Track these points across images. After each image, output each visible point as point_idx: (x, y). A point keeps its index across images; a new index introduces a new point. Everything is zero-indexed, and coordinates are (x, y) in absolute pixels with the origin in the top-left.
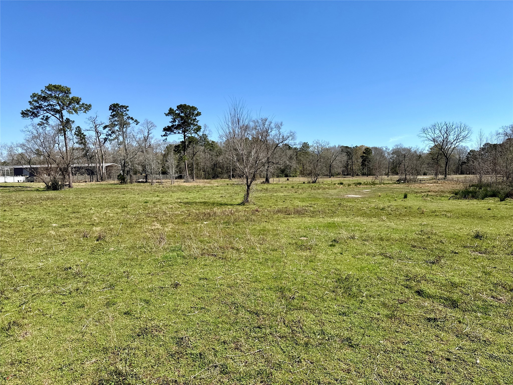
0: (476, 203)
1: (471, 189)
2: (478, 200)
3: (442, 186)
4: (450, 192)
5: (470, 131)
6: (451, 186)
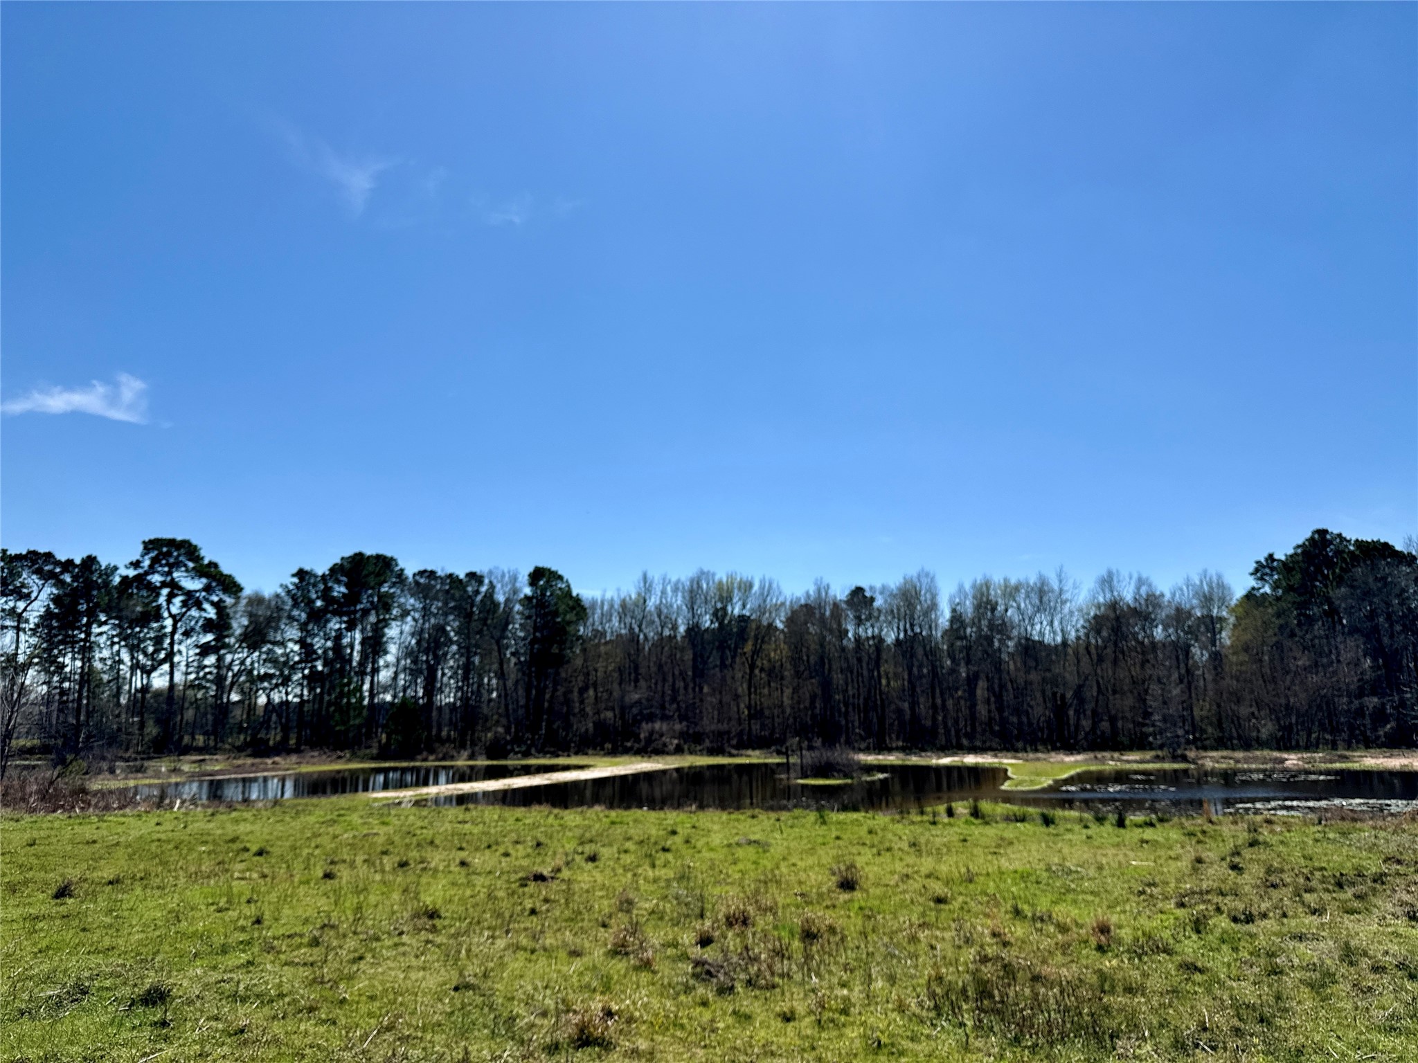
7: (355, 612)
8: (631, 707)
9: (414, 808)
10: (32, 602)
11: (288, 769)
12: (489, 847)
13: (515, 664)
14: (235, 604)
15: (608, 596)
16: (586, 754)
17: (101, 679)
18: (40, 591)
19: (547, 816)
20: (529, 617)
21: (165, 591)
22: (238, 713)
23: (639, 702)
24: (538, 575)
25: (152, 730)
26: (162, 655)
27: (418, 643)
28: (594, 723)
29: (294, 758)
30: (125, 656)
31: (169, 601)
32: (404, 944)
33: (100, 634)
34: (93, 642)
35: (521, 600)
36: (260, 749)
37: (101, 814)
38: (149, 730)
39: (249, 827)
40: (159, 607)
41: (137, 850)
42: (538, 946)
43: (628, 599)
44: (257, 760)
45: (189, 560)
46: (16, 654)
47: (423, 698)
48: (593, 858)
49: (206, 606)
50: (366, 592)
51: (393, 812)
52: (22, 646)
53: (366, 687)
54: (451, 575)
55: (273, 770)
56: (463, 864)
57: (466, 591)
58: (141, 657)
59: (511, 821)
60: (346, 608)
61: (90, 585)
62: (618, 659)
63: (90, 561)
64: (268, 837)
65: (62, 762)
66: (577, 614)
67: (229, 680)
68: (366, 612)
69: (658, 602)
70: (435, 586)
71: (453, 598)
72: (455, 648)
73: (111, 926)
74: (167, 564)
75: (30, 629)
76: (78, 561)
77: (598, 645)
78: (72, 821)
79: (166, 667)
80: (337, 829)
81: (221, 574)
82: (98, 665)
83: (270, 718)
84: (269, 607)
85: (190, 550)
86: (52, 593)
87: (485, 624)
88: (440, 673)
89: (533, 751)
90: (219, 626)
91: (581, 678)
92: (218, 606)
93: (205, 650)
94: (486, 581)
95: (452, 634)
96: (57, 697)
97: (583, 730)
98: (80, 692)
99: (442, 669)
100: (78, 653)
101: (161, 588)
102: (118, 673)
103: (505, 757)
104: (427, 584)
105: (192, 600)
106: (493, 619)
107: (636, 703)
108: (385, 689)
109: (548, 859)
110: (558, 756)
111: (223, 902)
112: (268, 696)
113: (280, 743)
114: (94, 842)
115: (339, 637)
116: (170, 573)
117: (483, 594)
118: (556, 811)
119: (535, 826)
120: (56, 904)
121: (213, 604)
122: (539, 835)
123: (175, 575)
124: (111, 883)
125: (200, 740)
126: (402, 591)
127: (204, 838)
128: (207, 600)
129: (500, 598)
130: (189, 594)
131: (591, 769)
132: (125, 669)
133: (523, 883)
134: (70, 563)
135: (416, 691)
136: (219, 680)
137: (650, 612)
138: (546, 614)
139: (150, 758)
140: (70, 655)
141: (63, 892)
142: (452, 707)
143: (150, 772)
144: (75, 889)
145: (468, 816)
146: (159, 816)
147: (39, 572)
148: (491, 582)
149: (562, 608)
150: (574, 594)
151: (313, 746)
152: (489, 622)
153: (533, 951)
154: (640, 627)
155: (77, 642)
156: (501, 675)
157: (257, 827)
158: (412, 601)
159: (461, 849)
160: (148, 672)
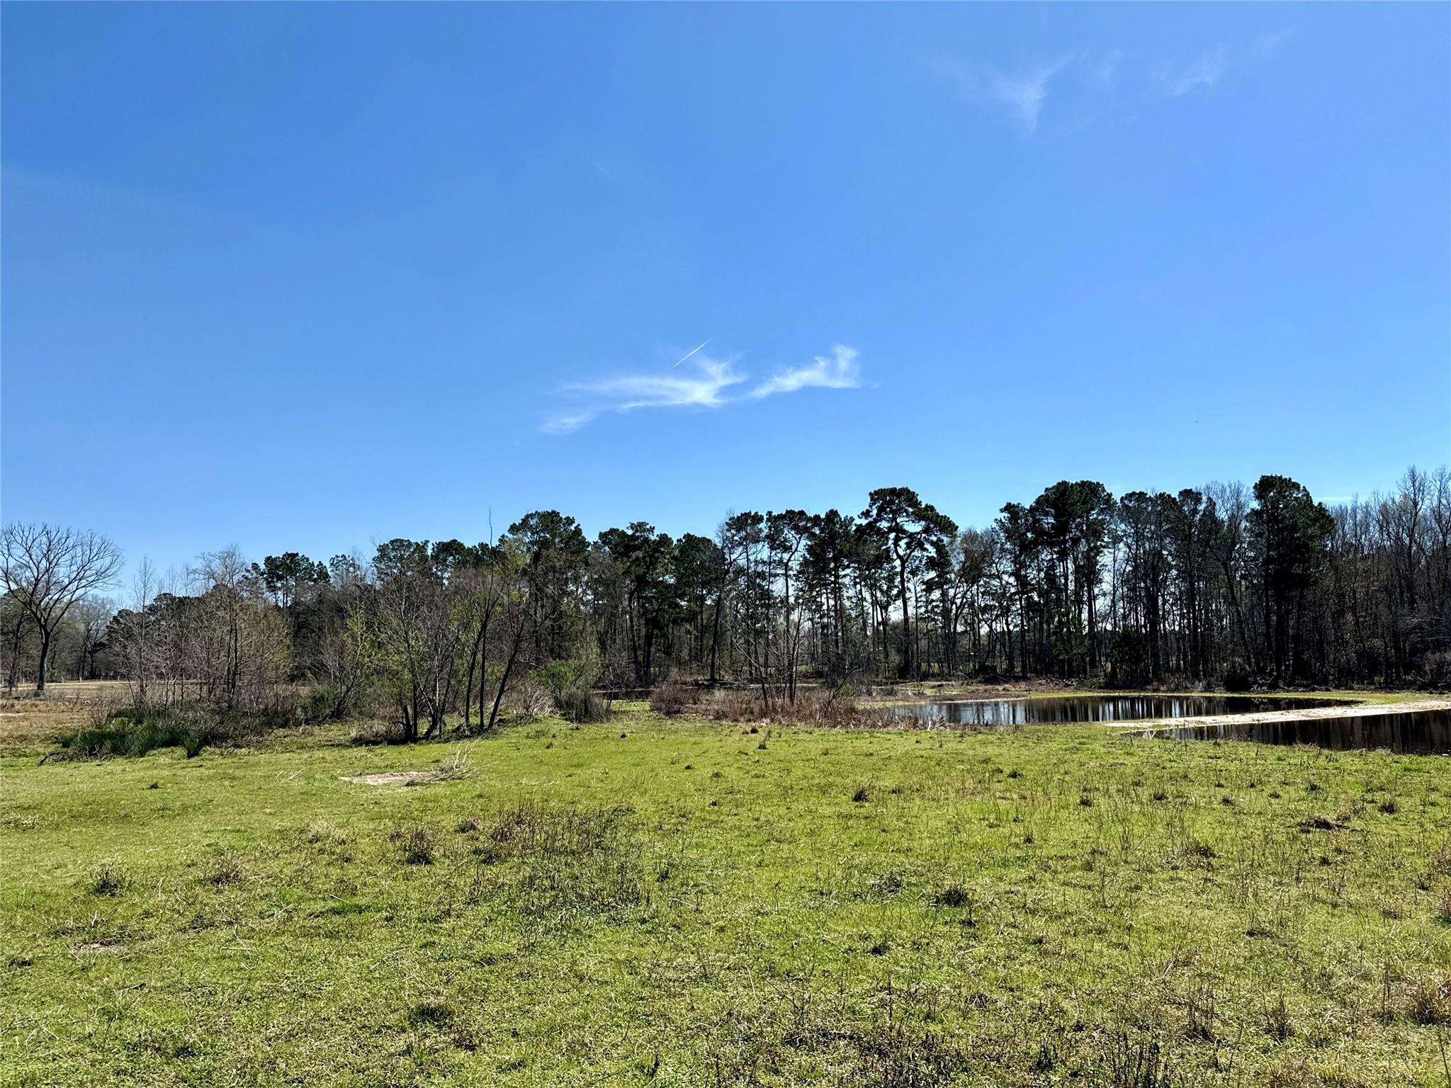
0: (119, 768)
1: (113, 726)
2: (130, 757)
3: (25, 718)
4: (47, 738)
5: (116, 556)
6: (54, 716)
7: (1065, 541)
8: (1408, 634)
9: (1156, 740)
10: (793, 553)
11: (1018, 696)
12: (1252, 786)
13: (1247, 588)
14: (951, 543)
15: (1362, 501)
16: (1352, 688)
17: (850, 615)
18: (798, 543)
19: (1317, 757)
20: (1260, 535)
21: (892, 535)
22: (965, 643)
23: (1419, 627)
24: (1266, 485)
25: (895, 658)
26: (895, 592)
27: (1136, 568)
28: (1356, 652)
29: (1023, 685)
30: (867, 595)
31: (896, 544)
32: (1180, 880)
33: (845, 576)
34: (842, 584)
35: (1246, 517)
36: (989, 675)
37: (870, 730)
38: (893, 658)
39: (997, 751)
40: (888, 550)
41: (906, 763)
42: (1340, 901)
43: (1390, 503)
44: (989, 687)
45: (909, 506)
46: (787, 597)
47: (1145, 626)
48: (1389, 809)
49: (927, 546)
50: (1074, 522)
51: (1135, 743)
52: (791, 592)
53: (1085, 616)
54: (1161, 495)
55: (1004, 696)
56: (1226, 801)
57: (1181, 511)
58: (879, 594)
59: (1272, 759)
60: (1056, 538)
61: (833, 536)
62: (1382, 577)
63: (833, 514)
64: (1016, 760)
65: (833, 685)
66: (1321, 527)
67: (954, 612)
68: (1076, 541)
69: (1435, 503)
70: (1146, 508)
71: (1168, 520)
72: (1174, 572)
73: (904, 829)
74: (891, 511)
75: (794, 575)
76: (823, 516)
77: (1353, 562)
78: (850, 736)
79: (899, 603)
80: (1082, 756)
81: (938, 515)
82: (847, 603)
83: (994, 647)
84: (981, 542)
85: (907, 496)
86: (807, 544)
87: (1208, 545)
88: (1160, 602)
89: (1281, 684)
90: (939, 562)
91: (1333, 600)
92: (938, 545)
93: (930, 585)
94: (1204, 498)
95: (1170, 558)
96: (820, 631)
97: (1344, 660)
98: (836, 627)
99: (1163, 596)
100: (831, 594)
101: (888, 533)
102: (862, 609)
103: (1247, 689)
104: (1137, 506)
105: (915, 542)
106: (1215, 540)
107: (1414, 628)
108: (1105, 618)
109: (1329, 805)
110: (1314, 690)
111: (992, 818)
112: (990, 627)
113: (1007, 671)
114: (871, 754)
115: (1052, 567)
116: (894, 519)
117: (1201, 513)
118: (1326, 752)
119: (1303, 767)
120: (856, 807)
121: (933, 543)
122: (1312, 778)
123: (899, 520)
124: (894, 792)
125: (935, 667)
126: (1112, 517)
127: (960, 757)
128: (927, 540)
129: (1222, 515)
130: (911, 536)
131: (1361, 706)
132: (867, 605)
133: (1305, 828)
134: (817, 517)
135: (1137, 620)
136: (946, 613)
137: (1424, 517)
138: (1280, 530)
139: (898, 683)
140: (825, 596)
141: (860, 797)
142: (1180, 636)
143: (900, 696)
144: (869, 794)
145: (1219, 752)
146: (916, 735)
147: (796, 528)
148: (1209, 498)
149: (1301, 521)
150: (1316, 504)
151: (1039, 674)
152: (1212, 542)
153: (1335, 906)
154: (1411, 536)
155: (829, 584)
156: (1232, 601)
157: (1004, 750)
158: (1123, 526)
159: (1219, 785)
160: (885, 607)
